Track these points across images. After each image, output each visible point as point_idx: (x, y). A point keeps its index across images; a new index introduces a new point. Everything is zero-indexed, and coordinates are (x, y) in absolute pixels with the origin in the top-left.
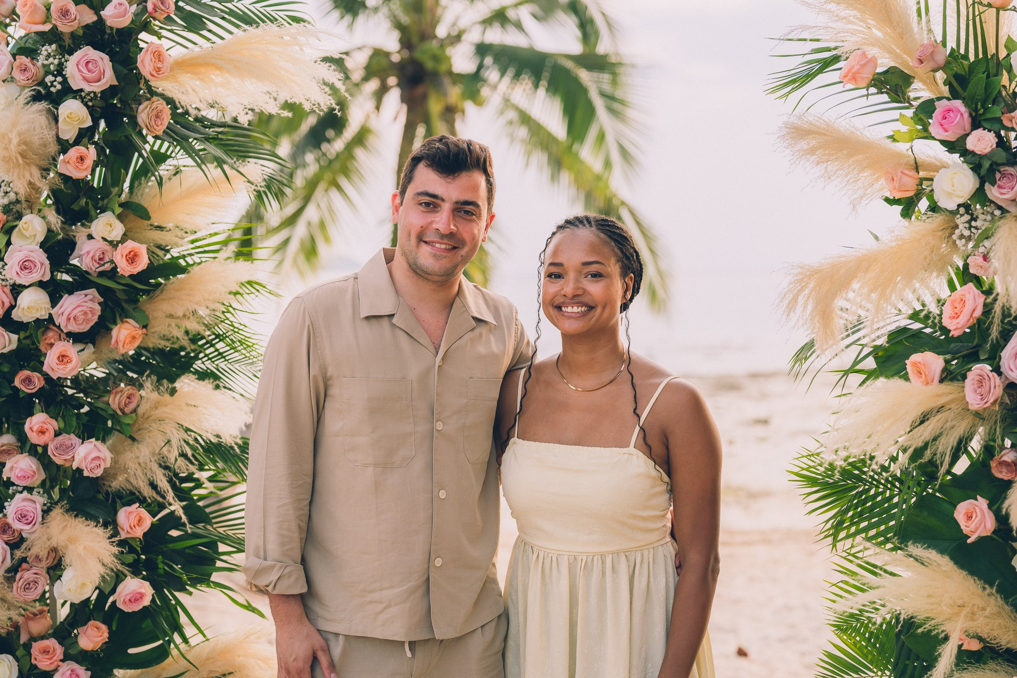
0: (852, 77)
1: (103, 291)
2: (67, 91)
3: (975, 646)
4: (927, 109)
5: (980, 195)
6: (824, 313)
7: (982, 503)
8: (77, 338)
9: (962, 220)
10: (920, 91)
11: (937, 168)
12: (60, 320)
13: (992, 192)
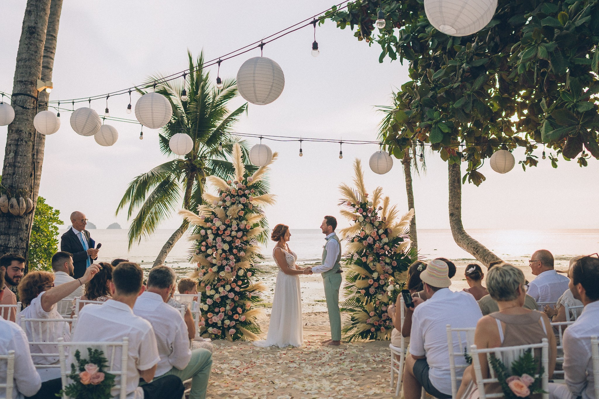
0: (348, 205)
1: (243, 232)
2: (240, 203)
3: (364, 277)
4: (358, 209)
5: (364, 220)
6: (344, 235)
7: (365, 257)
8: (239, 238)
9: (362, 223)
10: (357, 207)
11: (360, 216)
12: (238, 236)
13: (366, 220)
